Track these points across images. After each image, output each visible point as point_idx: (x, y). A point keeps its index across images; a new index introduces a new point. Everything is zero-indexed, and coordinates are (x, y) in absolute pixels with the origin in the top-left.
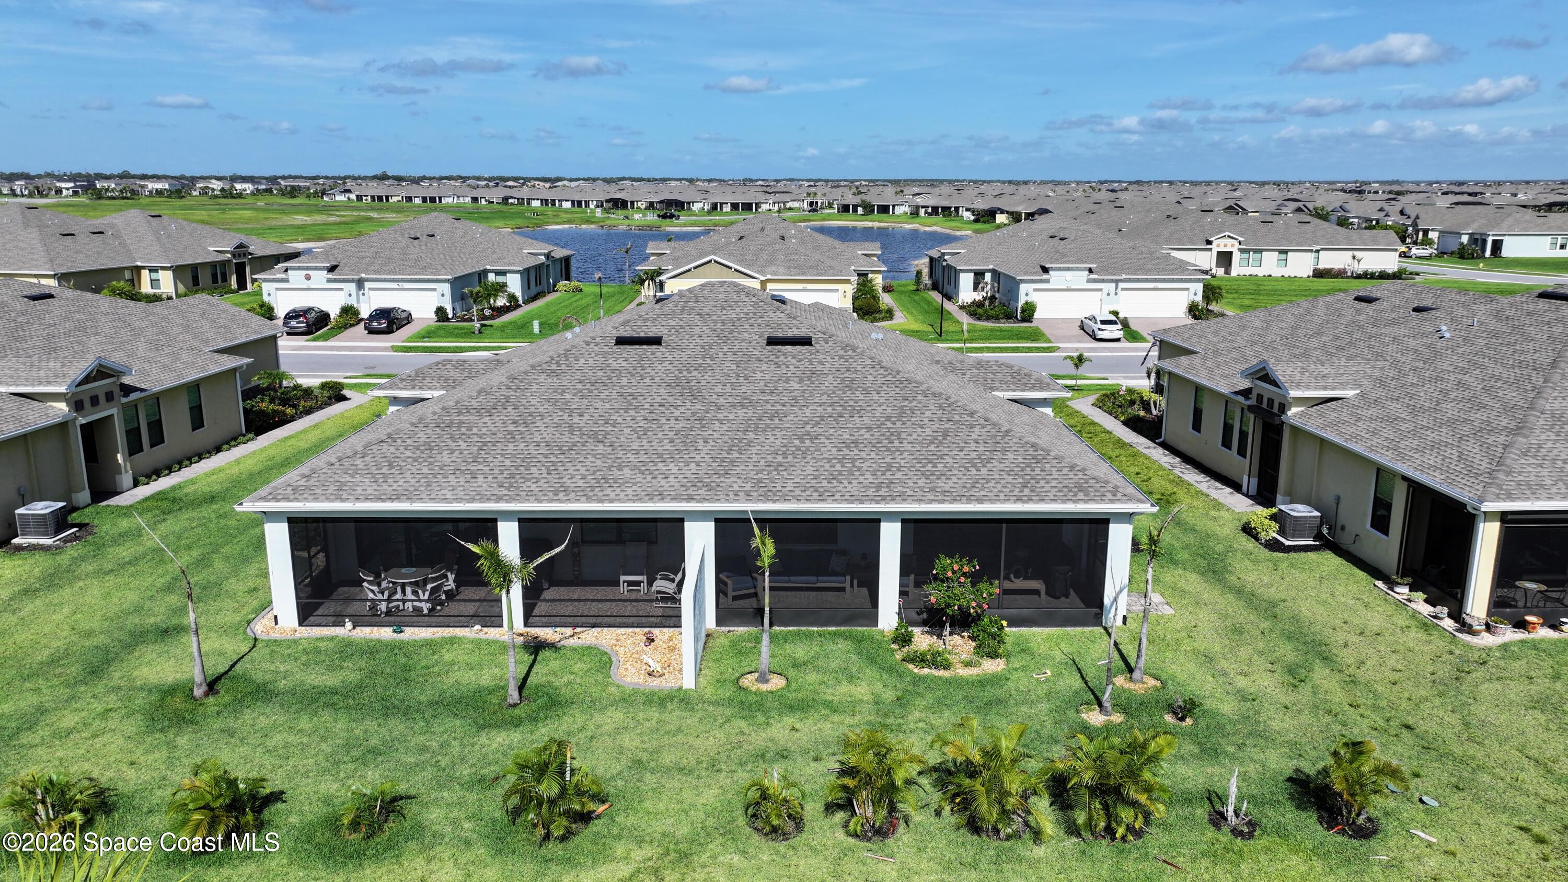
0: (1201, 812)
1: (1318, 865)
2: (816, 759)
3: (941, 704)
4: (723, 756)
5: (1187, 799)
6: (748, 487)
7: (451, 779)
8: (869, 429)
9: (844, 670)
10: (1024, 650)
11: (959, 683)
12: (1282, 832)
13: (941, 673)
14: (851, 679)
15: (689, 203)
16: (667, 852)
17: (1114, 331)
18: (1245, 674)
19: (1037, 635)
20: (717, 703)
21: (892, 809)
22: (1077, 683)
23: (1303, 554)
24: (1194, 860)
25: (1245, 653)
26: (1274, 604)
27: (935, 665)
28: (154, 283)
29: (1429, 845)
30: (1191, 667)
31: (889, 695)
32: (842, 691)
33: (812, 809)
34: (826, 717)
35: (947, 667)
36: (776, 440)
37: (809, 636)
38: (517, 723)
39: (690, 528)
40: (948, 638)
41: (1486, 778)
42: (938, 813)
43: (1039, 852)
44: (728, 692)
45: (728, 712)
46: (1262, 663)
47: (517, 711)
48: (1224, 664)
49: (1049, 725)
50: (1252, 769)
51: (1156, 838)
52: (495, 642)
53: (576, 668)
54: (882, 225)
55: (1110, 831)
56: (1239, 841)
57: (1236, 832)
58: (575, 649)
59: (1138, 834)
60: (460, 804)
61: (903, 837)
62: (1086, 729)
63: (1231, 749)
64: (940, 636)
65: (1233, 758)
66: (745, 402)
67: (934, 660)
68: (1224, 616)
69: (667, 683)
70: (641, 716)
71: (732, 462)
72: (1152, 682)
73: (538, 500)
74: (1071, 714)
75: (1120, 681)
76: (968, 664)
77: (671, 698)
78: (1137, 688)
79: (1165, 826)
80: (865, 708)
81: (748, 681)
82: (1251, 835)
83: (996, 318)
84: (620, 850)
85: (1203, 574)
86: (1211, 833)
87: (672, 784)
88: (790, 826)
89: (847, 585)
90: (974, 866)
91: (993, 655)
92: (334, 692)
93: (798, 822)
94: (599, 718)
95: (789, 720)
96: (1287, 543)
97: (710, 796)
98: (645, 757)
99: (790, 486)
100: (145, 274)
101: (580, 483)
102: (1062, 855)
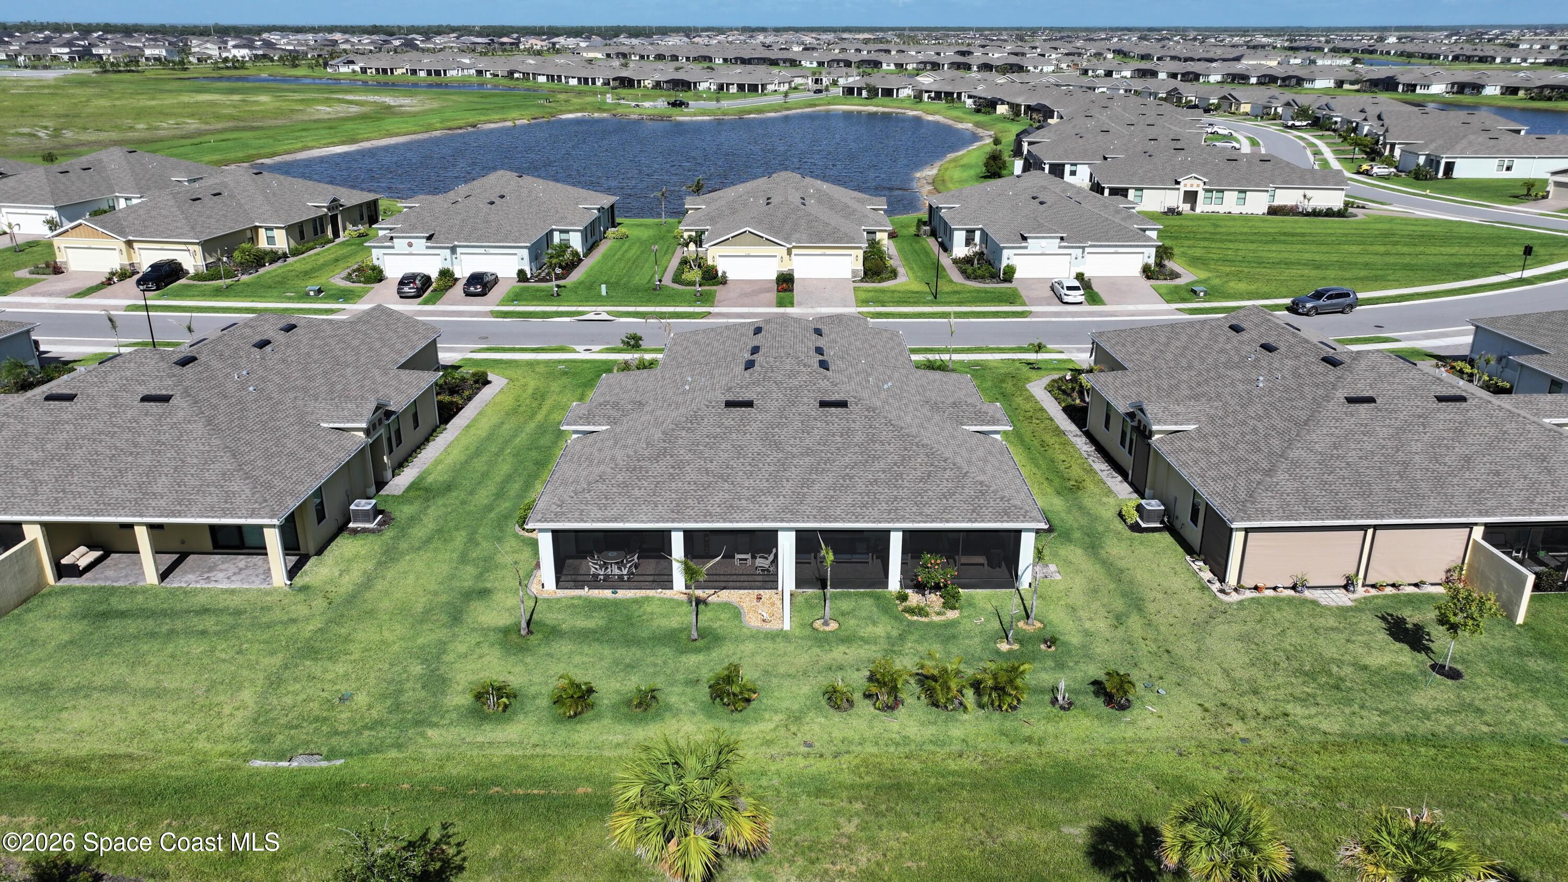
0: (1048, 698)
1: (1096, 723)
2: (858, 670)
3: (922, 639)
4: (810, 668)
5: (1042, 691)
6: (814, 513)
7: (676, 681)
8: (884, 472)
9: (869, 618)
10: (971, 604)
11: (930, 625)
12: (1084, 708)
13: (924, 619)
14: (874, 623)
15: (695, 84)
16: (789, 717)
17: (1077, 296)
18: (1091, 619)
19: (980, 594)
20: (802, 638)
21: (896, 697)
22: (997, 625)
23: (1151, 534)
24: (1039, 720)
25: (1095, 605)
26: (1122, 571)
27: (920, 615)
28: (271, 240)
29: (1152, 713)
30: (1062, 615)
31: (895, 633)
32: (868, 631)
33: (857, 696)
34: (861, 646)
35: (927, 615)
36: (829, 479)
37: (849, 595)
38: (698, 650)
39: (781, 536)
40: (928, 596)
41: (1195, 679)
42: (919, 698)
43: (966, 717)
44: (808, 631)
45: (809, 643)
46: (1103, 612)
47: (698, 644)
48: (1081, 613)
49: (979, 650)
50: (1079, 675)
51: (1023, 710)
52: (672, 600)
53: (722, 616)
54: (886, 110)
55: (1000, 707)
56: (1062, 712)
57: (1062, 708)
58: (719, 605)
59: (1014, 708)
60: (683, 694)
61: (901, 711)
62: (998, 652)
63: (1071, 664)
64: (924, 595)
65: (1071, 669)
66: (808, 452)
67: (920, 611)
68: (1091, 580)
69: (774, 626)
70: (763, 646)
71: (804, 495)
72: (1038, 625)
73: (696, 522)
74: (992, 645)
75: (1021, 624)
76: (939, 614)
77: (778, 636)
78: (1029, 629)
79: (1027, 704)
80: (882, 641)
81: (818, 624)
82: (1069, 709)
83: (982, 278)
84: (767, 716)
85: (1085, 549)
86: (1049, 708)
87: (786, 683)
88: (846, 705)
89: (870, 560)
90: (935, 723)
91: (953, 608)
92: (594, 632)
93: (851, 703)
94: (742, 647)
95: (842, 648)
96: (1143, 525)
97: (806, 689)
98: (770, 669)
99: (838, 512)
100: (262, 232)
101: (718, 510)
102: (977, 718)
